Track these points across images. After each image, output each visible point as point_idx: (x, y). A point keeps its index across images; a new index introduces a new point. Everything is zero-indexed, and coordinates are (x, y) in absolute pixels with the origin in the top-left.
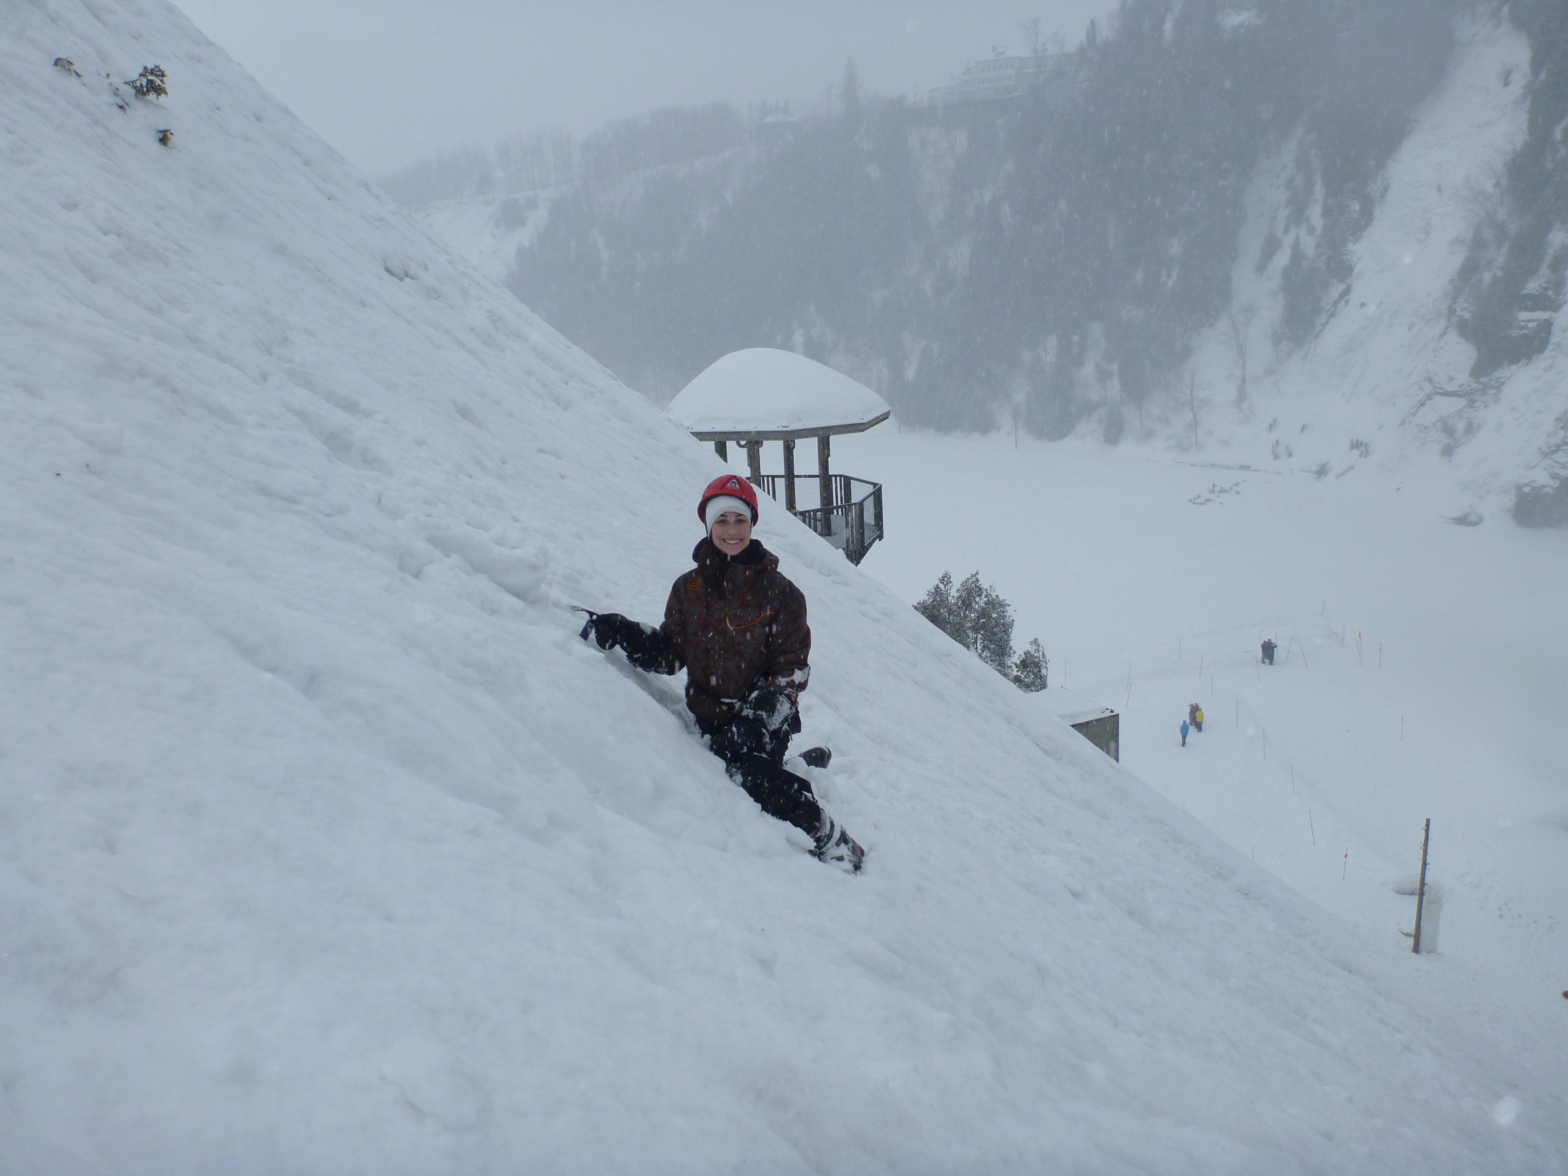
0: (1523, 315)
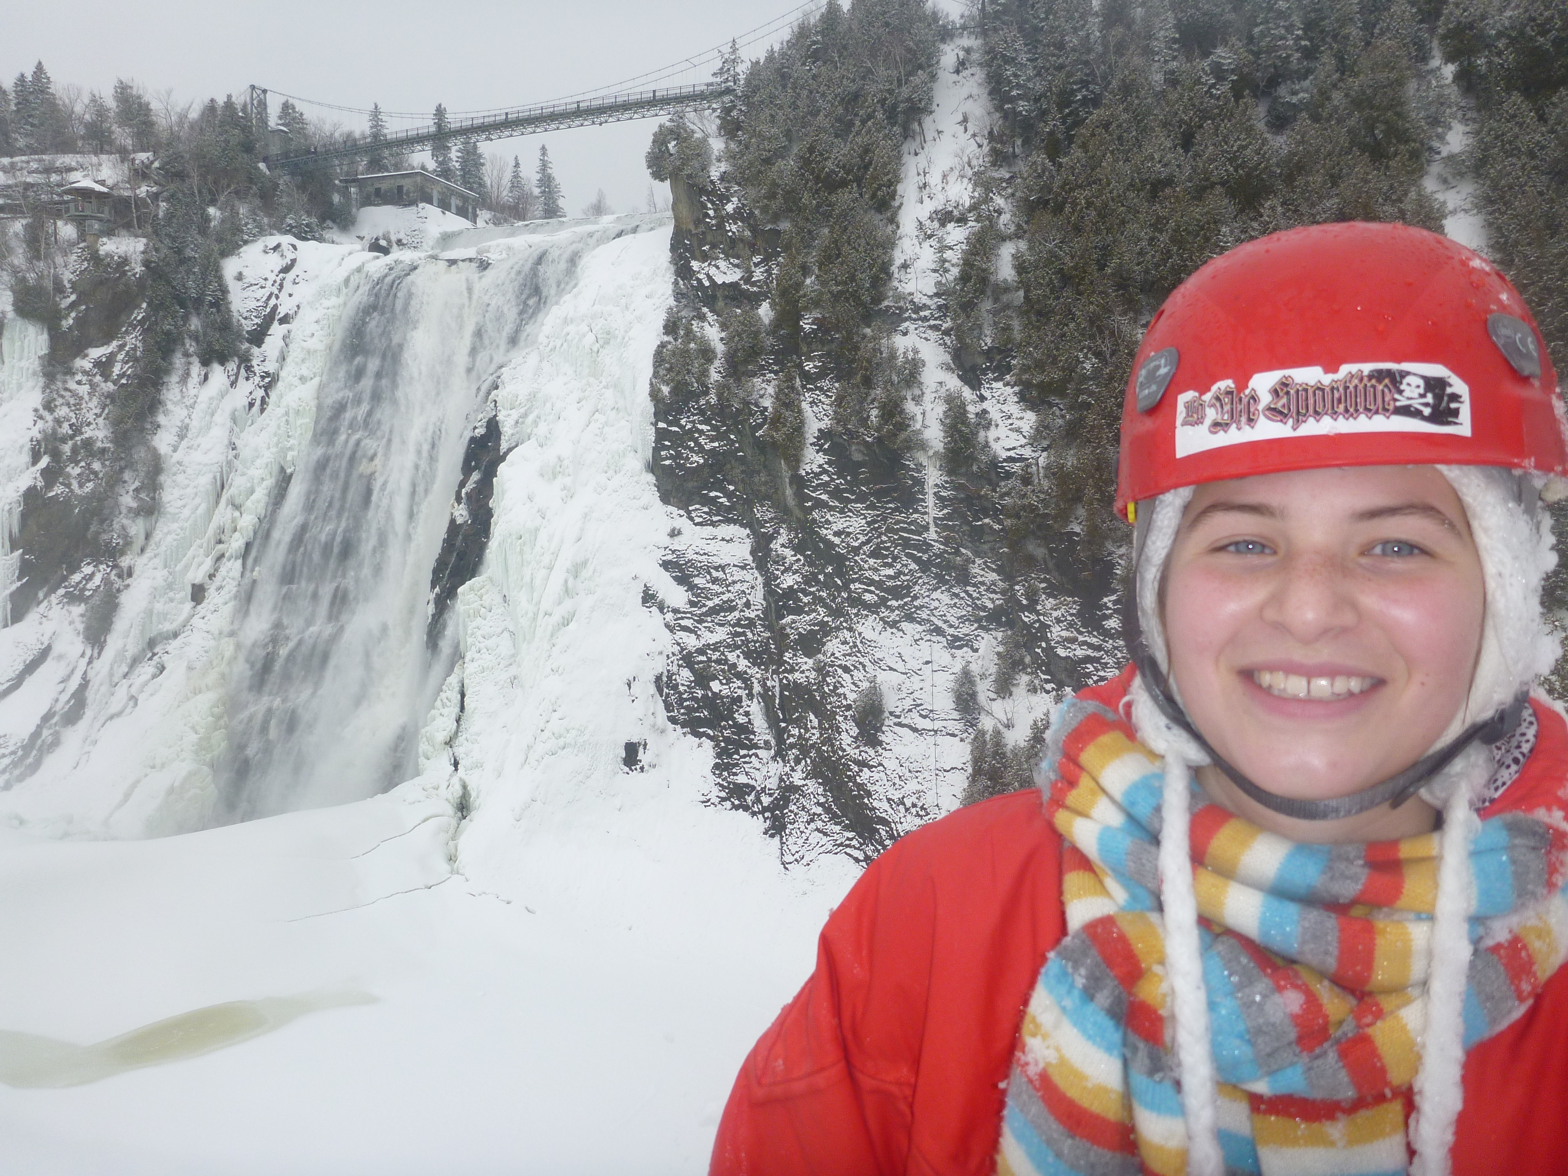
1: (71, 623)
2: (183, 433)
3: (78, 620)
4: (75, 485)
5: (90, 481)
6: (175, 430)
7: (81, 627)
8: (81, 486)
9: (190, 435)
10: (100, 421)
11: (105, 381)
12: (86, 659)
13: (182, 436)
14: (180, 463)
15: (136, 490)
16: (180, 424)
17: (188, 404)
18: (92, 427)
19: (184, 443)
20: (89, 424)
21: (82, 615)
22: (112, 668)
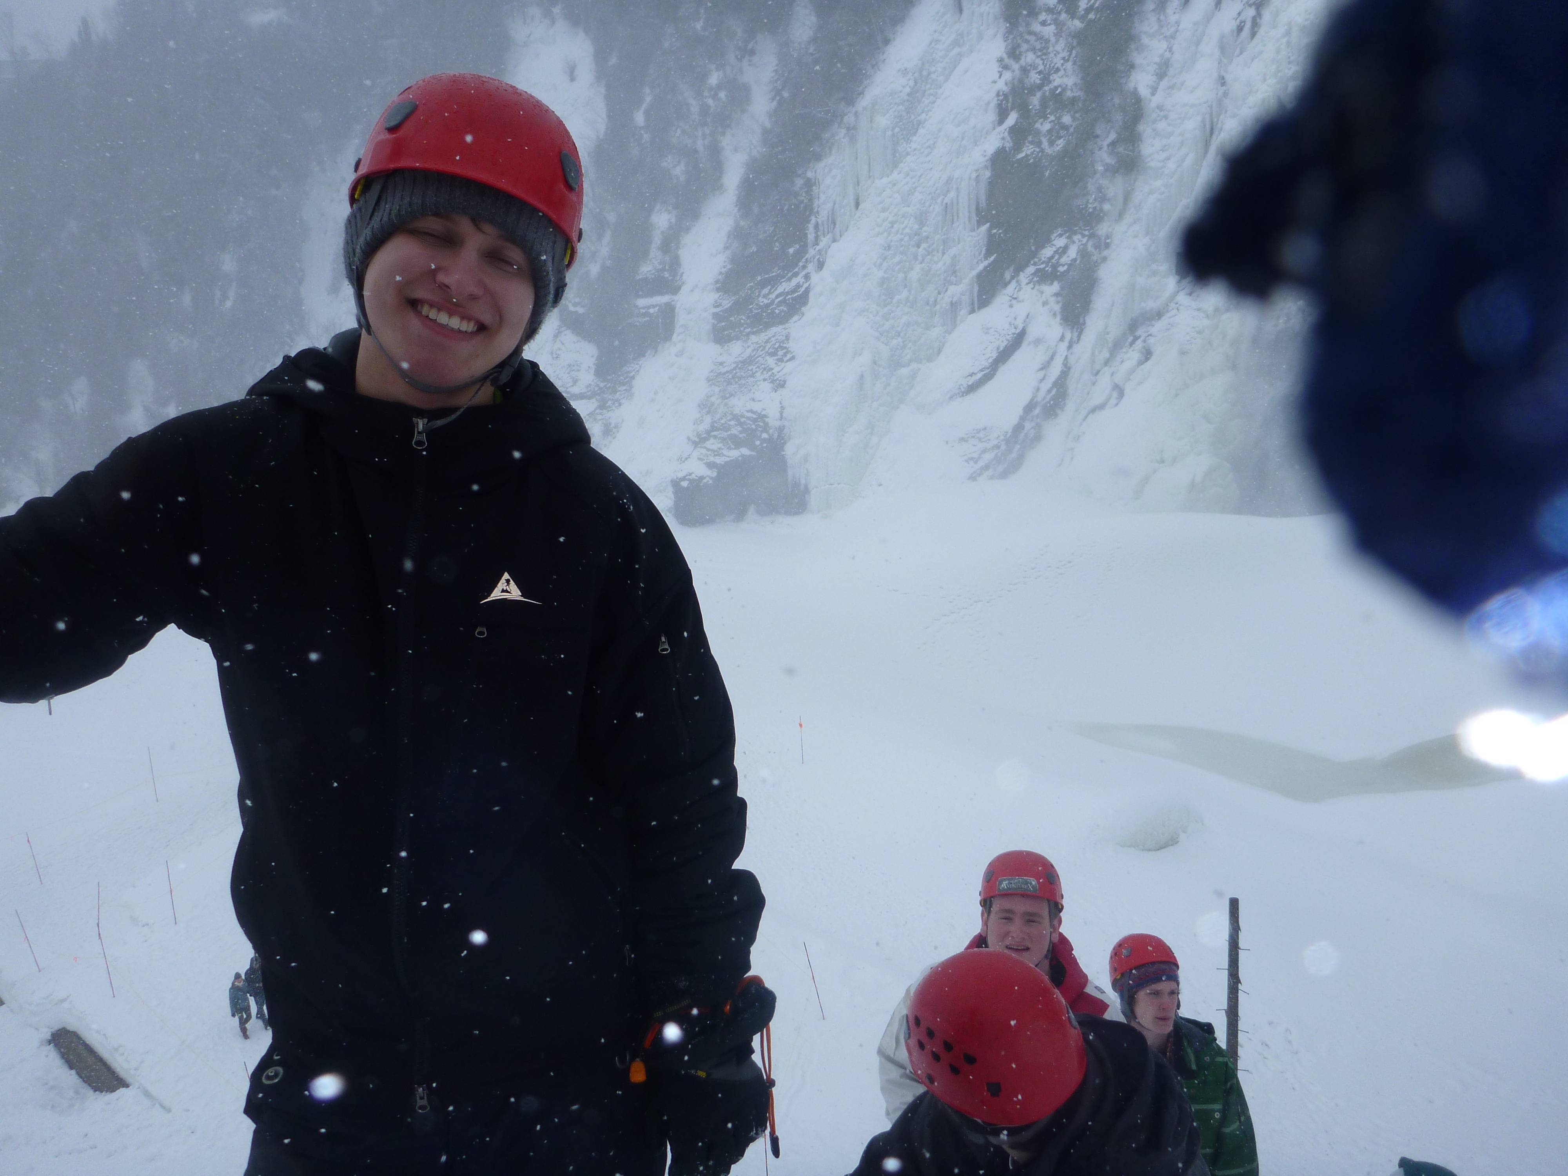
0: (642, 302)
1: (1045, 304)
2: (1163, 70)
3: (1052, 300)
4: (1045, 144)
5: (1060, 138)
6: (1152, 69)
7: (1057, 308)
8: (1052, 143)
9: (1171, 72)
10: (1069, 65)
11: (1073, 18)
12: (1065, 344)
13: (1161, 74)
14: (1160, 108)
15: (1113, 144)
16: (1157, 60)
17: (1168, 34)
18: (1061, 73)
19: (1164, 83)
20: (1058, 70)
21: (1057, 295)
22: (1093, 353)
